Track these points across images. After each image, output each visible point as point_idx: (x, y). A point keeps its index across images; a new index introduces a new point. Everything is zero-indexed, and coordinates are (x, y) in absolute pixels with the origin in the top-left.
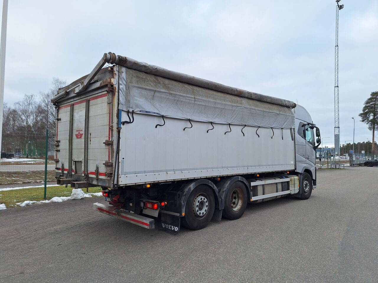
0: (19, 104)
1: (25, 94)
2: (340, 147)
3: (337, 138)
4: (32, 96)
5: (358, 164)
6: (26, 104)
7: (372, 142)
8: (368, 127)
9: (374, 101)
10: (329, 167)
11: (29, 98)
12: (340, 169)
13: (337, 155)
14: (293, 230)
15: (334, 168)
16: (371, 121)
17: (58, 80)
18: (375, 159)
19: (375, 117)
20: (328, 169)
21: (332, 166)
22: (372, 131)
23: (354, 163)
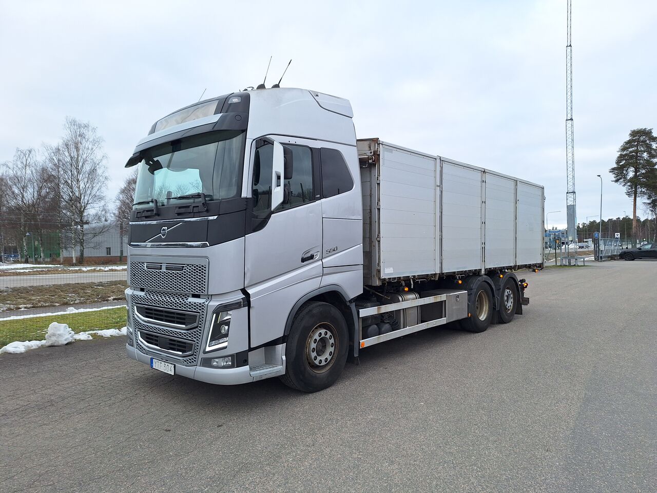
0: (7, 166)
1: (18, 148)
2: (576, 228)
3: (571, 211)
4: (30, 152)
5: (609, 257)
6: (19, 166)
7: (632, 217)
8: (626, 191)
9: (635, 146)
10: (559, 264)
11: (25, 155)
12: (578, 266)
13: (572, 241)
14: (474, 402)
15: (567, 264)
16: (631, 180)
17: (75, 121)
18: (638, 246)
19: (638, 174)
20: (556, 266)
21: (564, 260)
22: (633, 198)
23: (601, 255)
